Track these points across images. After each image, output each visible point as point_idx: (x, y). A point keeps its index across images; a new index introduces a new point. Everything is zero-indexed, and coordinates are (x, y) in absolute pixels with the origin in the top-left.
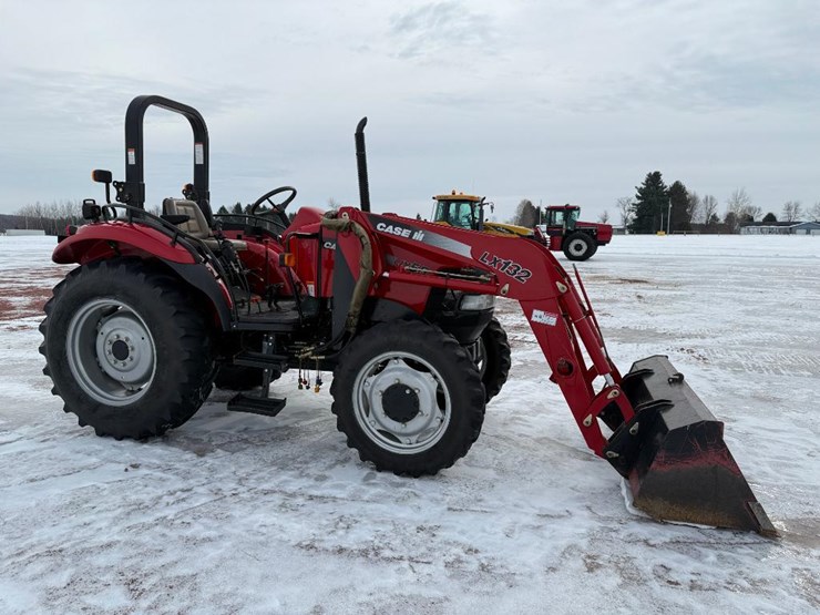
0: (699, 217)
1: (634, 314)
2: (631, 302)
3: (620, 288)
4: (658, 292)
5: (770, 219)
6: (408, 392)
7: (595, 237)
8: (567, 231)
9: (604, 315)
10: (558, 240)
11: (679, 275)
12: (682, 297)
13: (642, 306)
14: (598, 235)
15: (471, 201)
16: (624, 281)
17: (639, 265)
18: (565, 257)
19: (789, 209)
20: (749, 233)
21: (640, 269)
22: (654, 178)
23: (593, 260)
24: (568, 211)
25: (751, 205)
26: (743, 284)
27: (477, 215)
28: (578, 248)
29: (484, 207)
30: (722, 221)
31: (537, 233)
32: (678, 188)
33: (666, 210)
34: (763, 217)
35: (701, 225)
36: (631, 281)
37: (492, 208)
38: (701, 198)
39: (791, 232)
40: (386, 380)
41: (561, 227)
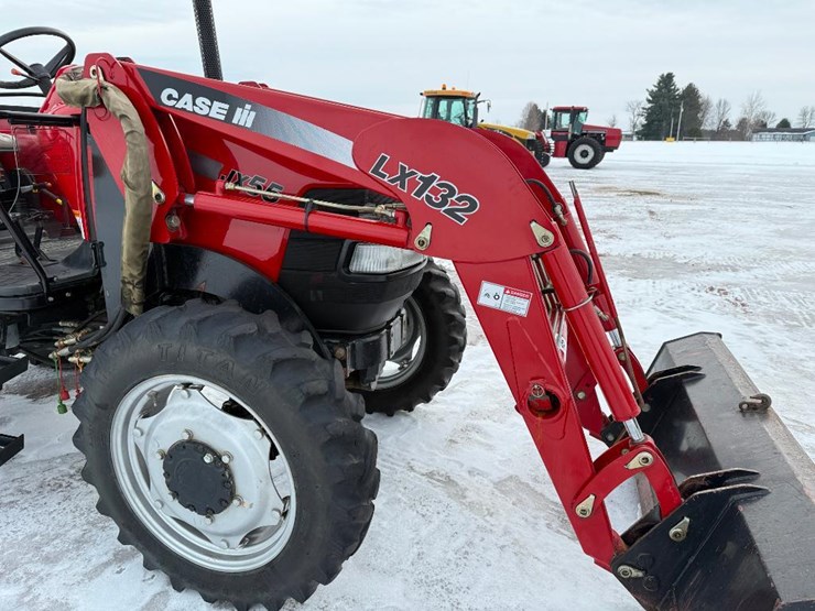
0: (710, 122)
1: (646, 236)
2: (642, 220)
3: (629, 202)
4: (673, 207)
5: (784, 125)
6: (208, 459)
7: (602, 143)
8: (573, 135)
9: (611, 237)
10: (563, 145)
11: (695, 185)
12: (701, 214)
13: (655, 224)
14: (605, 141)
15: (464, 98)
16: (633, 192)
17: (651, 174)
18: (569, 164)
19: (805, 114)
20: (761, 139)
21: (650, 179)
22: (667, 80)
23: (598, 168)
24: (575, 112)
25: (766, 110)
26: (768, 198)
27: (470, 115)
28: (584, 154)
29: (478, 105)
30: (734, 127)
31: (539, 138)
32: (691, 92)
33: (676, 115)
34: (778, 122)
35: (712, 131)
36: (641, 193)
37: (489, 106)
38: (714, 101)
39: (805, 139)
40: (169, 429)
41: (566, 131)
